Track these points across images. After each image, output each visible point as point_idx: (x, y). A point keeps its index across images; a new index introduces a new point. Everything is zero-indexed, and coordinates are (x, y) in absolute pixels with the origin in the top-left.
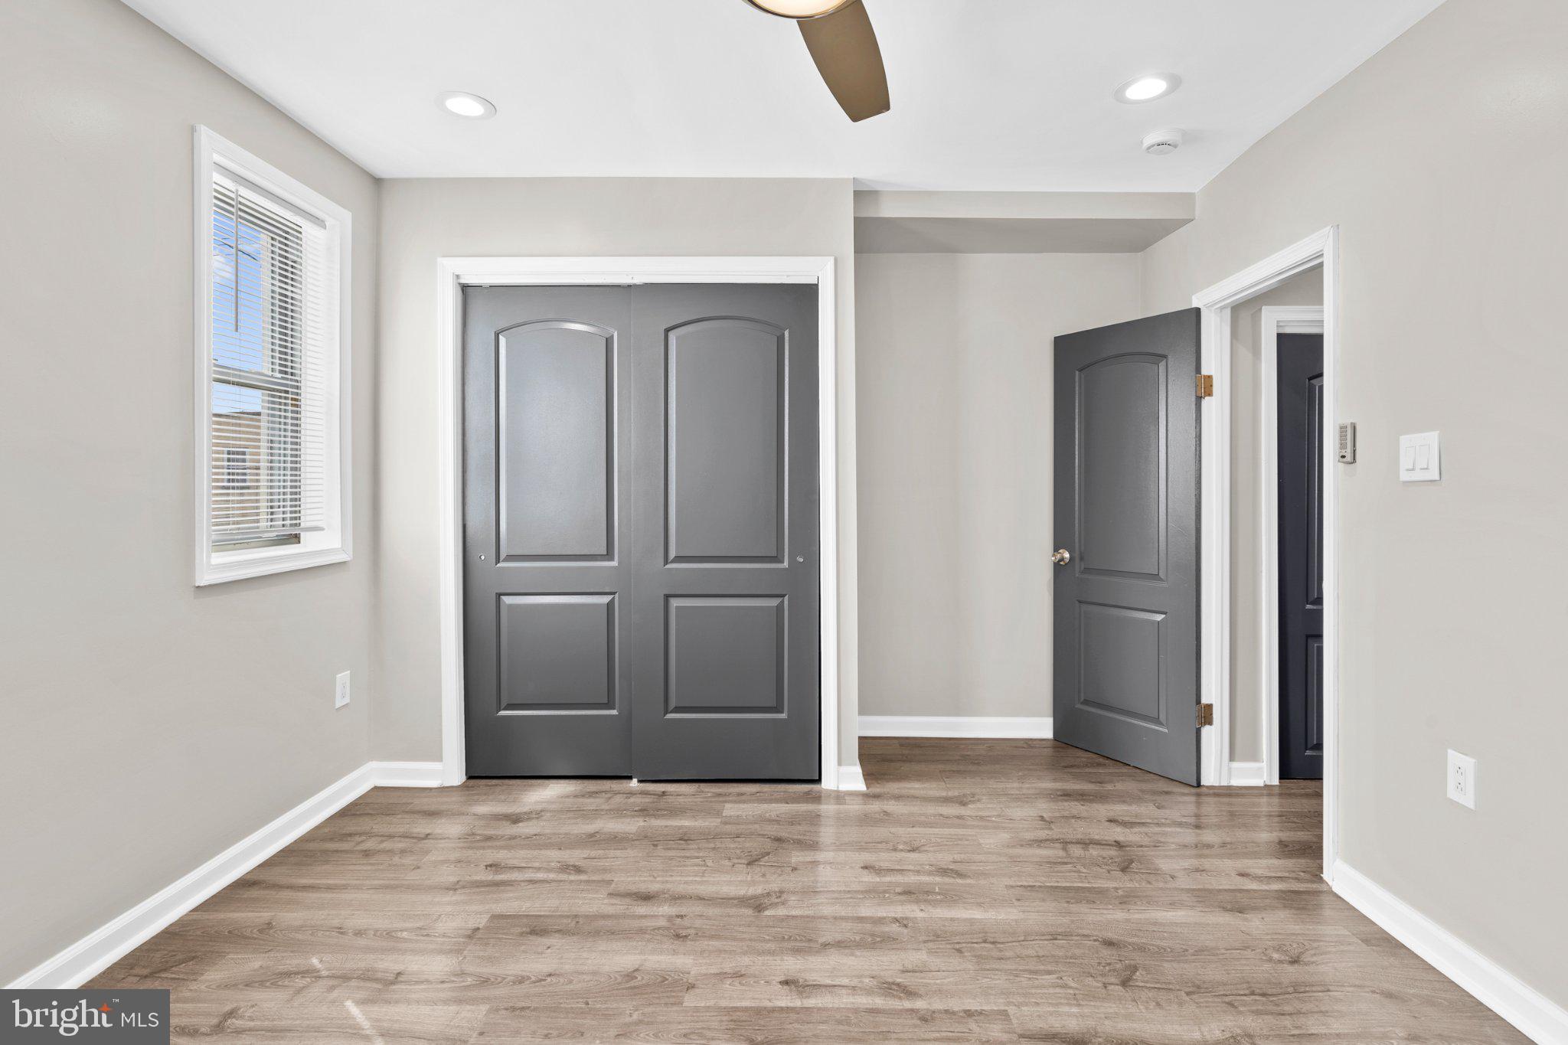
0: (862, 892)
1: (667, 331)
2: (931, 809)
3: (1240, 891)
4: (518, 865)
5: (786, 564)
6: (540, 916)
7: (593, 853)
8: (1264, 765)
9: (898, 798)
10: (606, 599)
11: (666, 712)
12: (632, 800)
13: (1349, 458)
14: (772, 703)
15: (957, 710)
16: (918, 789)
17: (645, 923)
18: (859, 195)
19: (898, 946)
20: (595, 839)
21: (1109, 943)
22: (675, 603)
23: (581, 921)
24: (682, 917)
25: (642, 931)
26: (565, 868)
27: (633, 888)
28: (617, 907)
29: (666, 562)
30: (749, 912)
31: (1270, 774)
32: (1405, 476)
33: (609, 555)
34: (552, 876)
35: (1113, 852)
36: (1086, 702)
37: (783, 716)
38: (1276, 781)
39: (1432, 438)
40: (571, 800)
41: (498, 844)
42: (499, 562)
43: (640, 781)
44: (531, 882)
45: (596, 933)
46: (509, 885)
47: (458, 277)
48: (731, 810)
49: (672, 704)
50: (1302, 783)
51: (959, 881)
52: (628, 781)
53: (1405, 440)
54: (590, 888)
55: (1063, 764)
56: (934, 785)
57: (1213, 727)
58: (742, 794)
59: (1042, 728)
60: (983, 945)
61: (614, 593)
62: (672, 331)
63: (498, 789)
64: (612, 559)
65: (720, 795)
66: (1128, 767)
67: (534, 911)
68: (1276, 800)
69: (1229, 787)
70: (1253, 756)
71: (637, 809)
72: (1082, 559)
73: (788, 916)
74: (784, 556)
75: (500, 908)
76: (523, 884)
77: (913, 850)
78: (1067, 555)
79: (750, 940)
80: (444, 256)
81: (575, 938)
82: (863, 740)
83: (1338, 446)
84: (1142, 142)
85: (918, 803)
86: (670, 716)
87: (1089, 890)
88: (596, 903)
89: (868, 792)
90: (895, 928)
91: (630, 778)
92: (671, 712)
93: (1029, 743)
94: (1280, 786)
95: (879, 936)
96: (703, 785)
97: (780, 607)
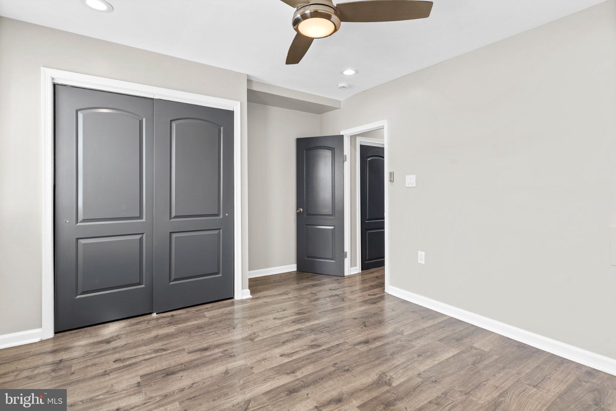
0: (281, 326)
1: (171, 121)
2: (279, 298)
3: (372, 299)
4: (131, 356)
5: (221, 217)
6: (165, 369)
7: (164, 343)
8: (358, 267)
9: (265, 297)
10: (138, 237)
11: (170, 282)
12: (160, 321)
13: (392, 181)
14: (216, 271)
15: (266, 266)
16: (269, 293)
17: (214, 357)
18: (249, 81)
19: (304, 336)
20: (158, 338)
21: (355, 319)
22: (174, 236)
23: (186, 365)
24: (226, 350)
25: (215, 360)
26: (157, 351)
27: (196, 348)
28: (197, 355)
29: (170, 218)
30: (249, 342)
31: (359, 270)
32: (407, 186)
33: (140, 217)
34: (153, 355)
35: (337, 297)
36: (308, 257)
37: (220, 275)
38: (360, 271)
39: (414, 177)
40: (128, 328)
41: (110, 352)
42: (77, 223)
43: (157, 314)
44: (145, 360)
45: (197, 366)
46: (136, 364)
47: (53, 79)
48: (208, 314)
49: (173, 277)
50: (366, 271)
51: (305, 315)
52: (150, 315)
53: (407, 177)
54: (177, 354)
55: (305, 277)
56: (273, 291)
57: (347, 258)
58: (207, 308)
59: (293, 268)
60: (326, 328)
61: (143, 234)
62: (174, 121)
63: (80, 333)
64: (142, 219)
65: (198, 310)
66: (323, 275)
67: (160, 368)
68: (360, 276)
69: (351, 275)
70: (356, 266)
71: (166, 323)
72: (306, 211)
73: (264, 339)
74: (220, 214)
75: (142, 372)
76: (142, 362)
77: (284, 310)
78: (302, 210)
79: (258, 349)
80: (43, 67)
81: (190, 370)
82: (250, 280)
83: (389, 177)
84: (338, 85)
85: (273, 297)
86: (171, 283)
87: (340, 308)
88: (185, 358)
89: (253, 297)
90: (299, 332)
91: (151, 313)
92: (172, 281)
93: (290, 273)
94: (361, 273)
95: (297, 335)
96: (187, 309)
97: (219, 234)
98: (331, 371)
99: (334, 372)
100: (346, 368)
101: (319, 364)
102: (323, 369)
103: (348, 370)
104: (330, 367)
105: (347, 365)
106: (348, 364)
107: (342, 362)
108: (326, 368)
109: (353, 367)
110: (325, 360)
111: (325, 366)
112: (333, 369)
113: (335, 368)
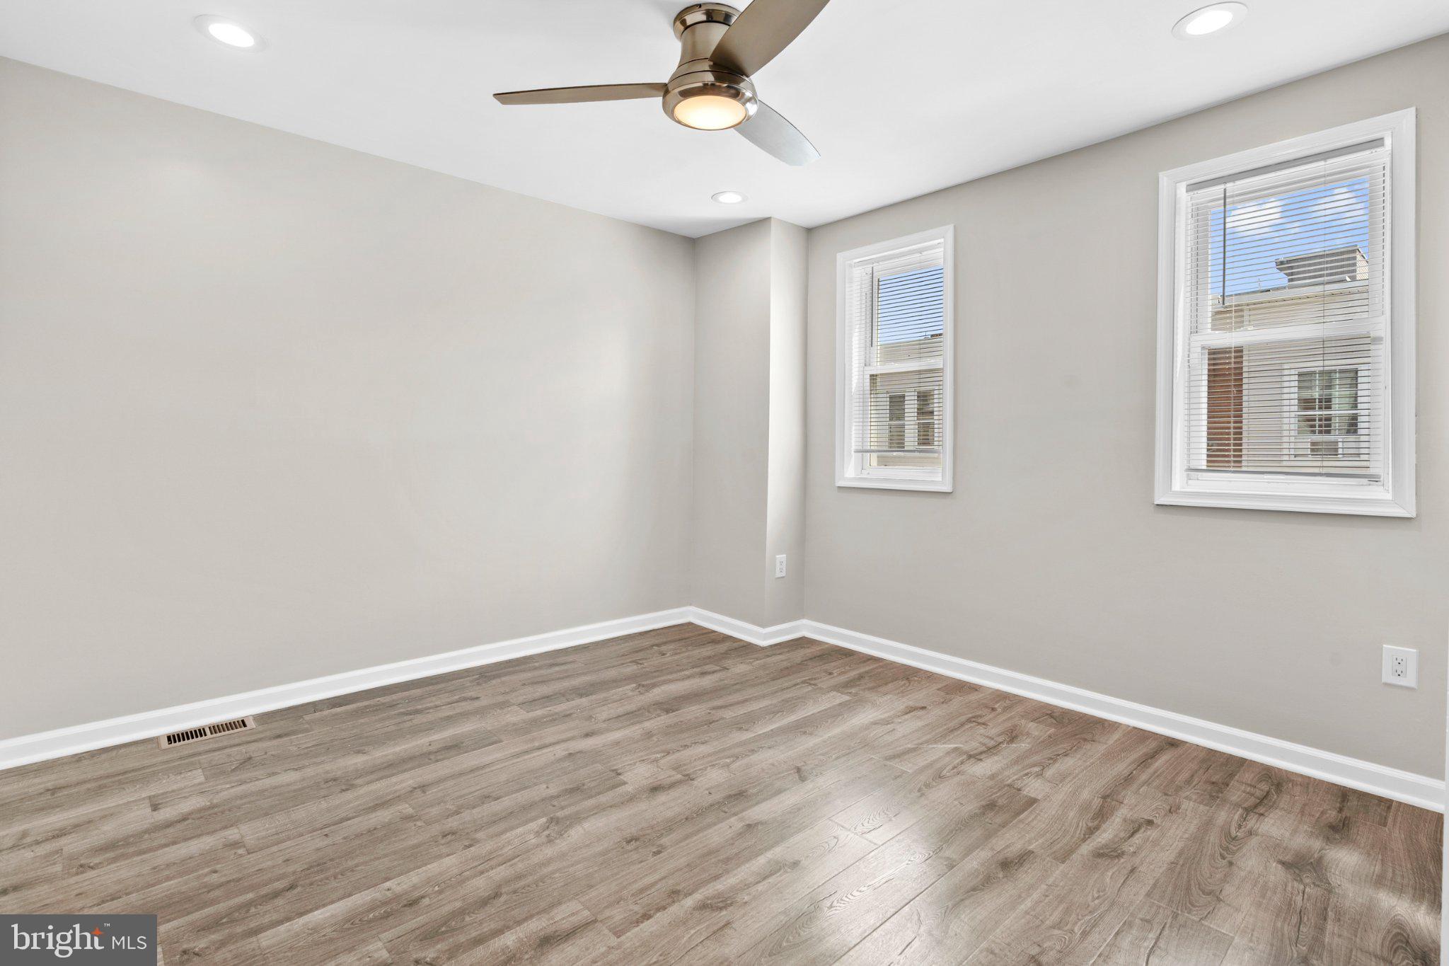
98: (669, 835)
99: (662, 834)
100: (634, 844)
101: (698, 850)
102: (687, 837)
103: (629, 842)
104: (669, 844)
105: (631, 851)
106: (626, 856)
107: (640, 860)
108: (680, 842)
109: (616, 848)
110: (683, 861)
111: (682, 844)
112: (665, 841)
113: (659, 843)
